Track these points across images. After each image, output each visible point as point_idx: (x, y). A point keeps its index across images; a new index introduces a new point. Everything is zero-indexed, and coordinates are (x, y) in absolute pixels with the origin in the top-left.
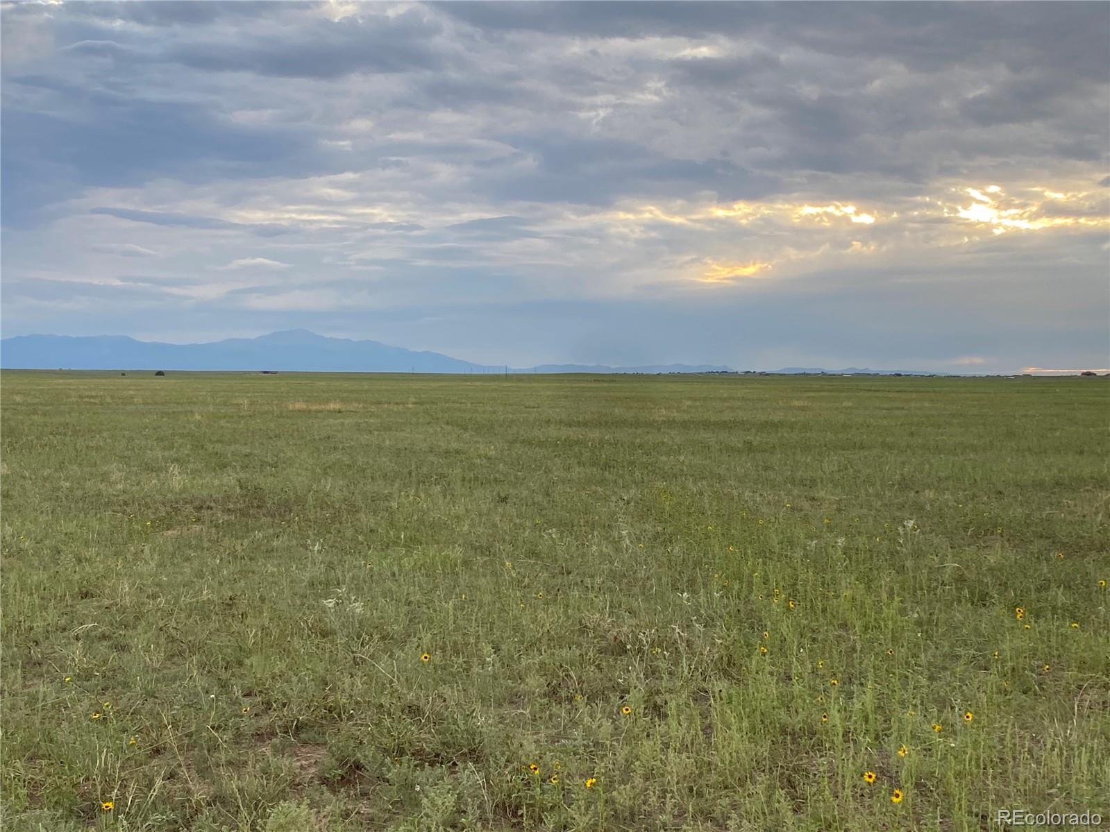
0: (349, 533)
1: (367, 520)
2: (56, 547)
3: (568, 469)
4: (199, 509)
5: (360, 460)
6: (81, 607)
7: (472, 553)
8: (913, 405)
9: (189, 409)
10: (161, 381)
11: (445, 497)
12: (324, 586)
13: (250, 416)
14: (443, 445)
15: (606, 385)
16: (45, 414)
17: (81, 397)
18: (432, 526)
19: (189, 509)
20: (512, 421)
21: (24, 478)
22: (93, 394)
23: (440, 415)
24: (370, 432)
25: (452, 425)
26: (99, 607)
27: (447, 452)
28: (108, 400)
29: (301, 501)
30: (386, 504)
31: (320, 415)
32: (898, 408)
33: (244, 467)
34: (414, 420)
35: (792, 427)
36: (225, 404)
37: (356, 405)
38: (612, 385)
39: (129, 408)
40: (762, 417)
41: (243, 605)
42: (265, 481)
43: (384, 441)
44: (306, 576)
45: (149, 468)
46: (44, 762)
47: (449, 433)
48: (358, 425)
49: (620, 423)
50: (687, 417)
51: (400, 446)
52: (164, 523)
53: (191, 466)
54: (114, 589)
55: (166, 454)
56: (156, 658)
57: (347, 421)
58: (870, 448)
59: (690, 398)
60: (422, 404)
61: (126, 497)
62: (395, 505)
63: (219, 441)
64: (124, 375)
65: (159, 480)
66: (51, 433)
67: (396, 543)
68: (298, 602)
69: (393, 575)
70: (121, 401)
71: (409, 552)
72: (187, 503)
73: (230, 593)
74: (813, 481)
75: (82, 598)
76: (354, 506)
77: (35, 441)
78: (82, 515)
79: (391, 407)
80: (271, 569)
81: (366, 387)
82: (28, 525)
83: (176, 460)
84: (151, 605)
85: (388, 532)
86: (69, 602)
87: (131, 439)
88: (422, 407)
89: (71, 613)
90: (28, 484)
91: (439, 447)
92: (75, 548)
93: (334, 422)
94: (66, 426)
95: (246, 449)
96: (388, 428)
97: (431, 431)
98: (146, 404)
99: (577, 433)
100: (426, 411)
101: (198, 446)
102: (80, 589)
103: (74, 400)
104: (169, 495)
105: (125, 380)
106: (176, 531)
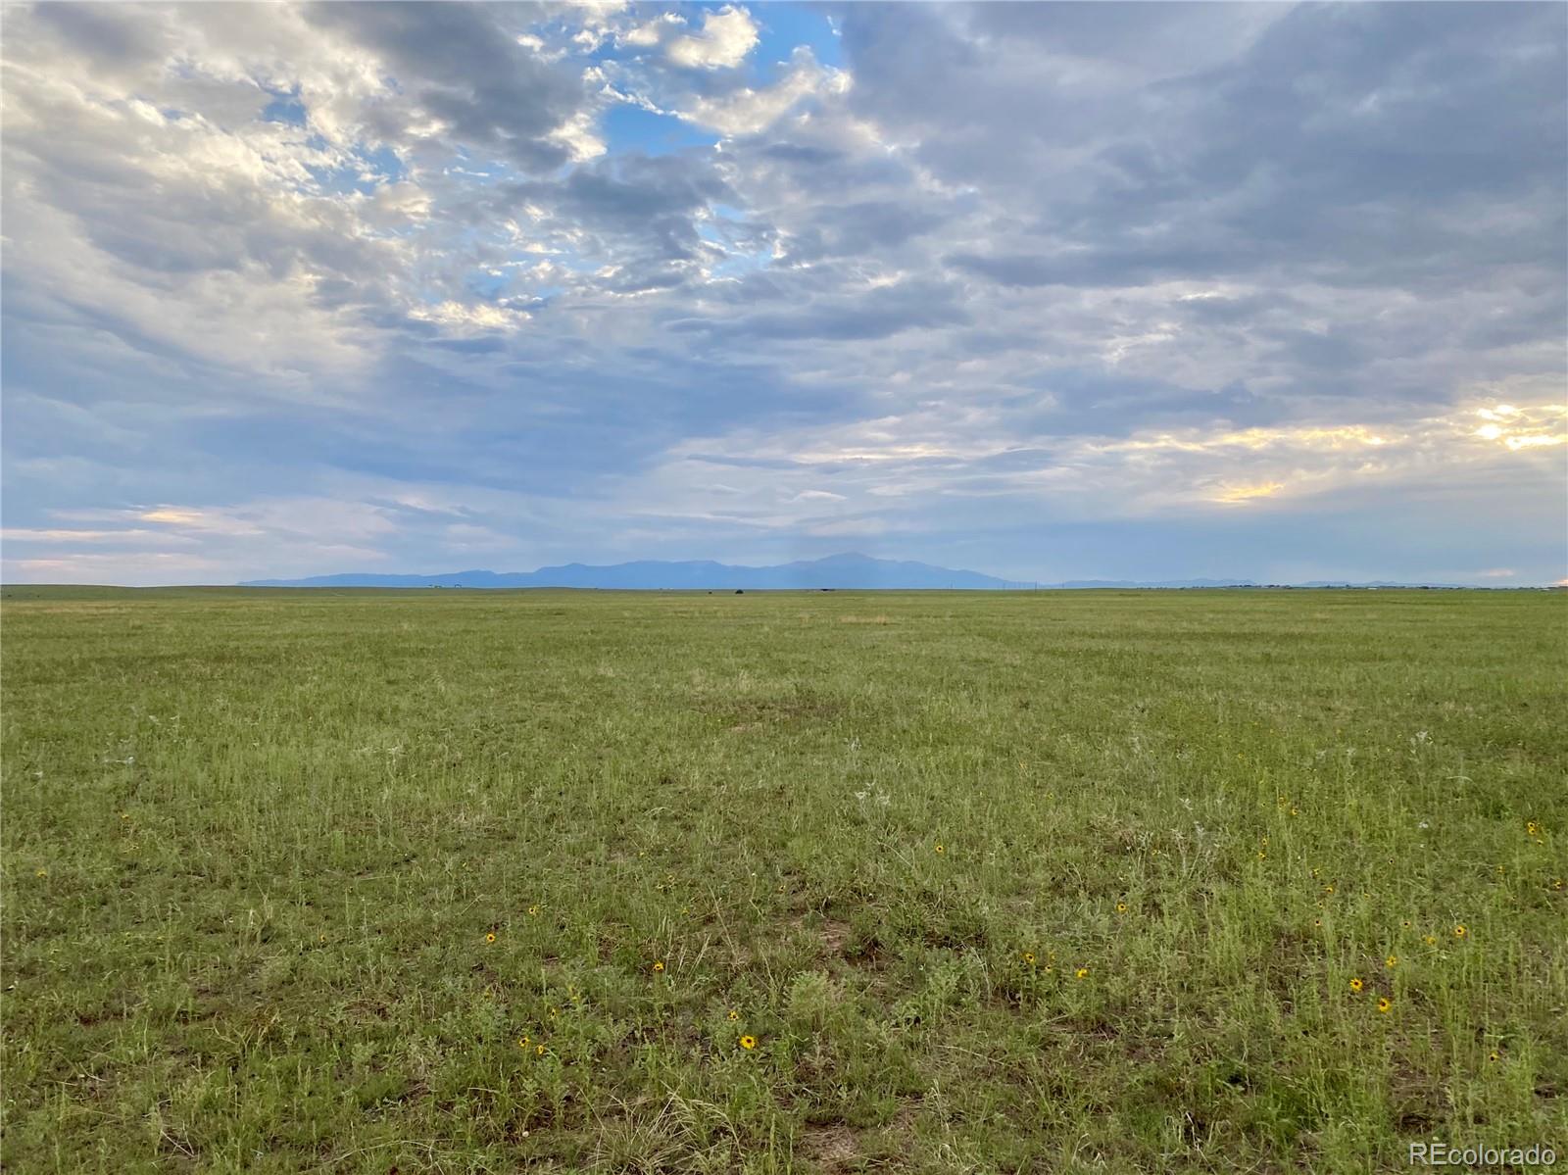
0: (885, 733)
1: (901, 721)
2: (645, 740)
3: (1087, 677)
4: (761, 708)
5: (899, 667)
6: (660, 791)
7: (990, 754)
8: (1439, 617)
9: (760, 621)
10: (740, 597)
11: (971, 701)
12: (859, 780)
13: (809, 628)
14: (974, 655)
15: (1130, 599)
16: (646, 626)
17: (675, 612)
18: (959, 726)
19: (754, 708)
20: (1039, 633)
21: (625, 680)
22: (685, 609)
23: (972, 627)
24: (910, 642)
25: (983, 636)
26: (675, 792)
27: (977, 661)
28: (697, 615)
29: (845, 703)
30: (919, 707)
31: (867, 626)
32: (1423, 621)
33: (801, 673)
34: (950, 632)
35: (1312, 639)
36: (790, 617)
37: (899, 618)
38: (1137, 598)
39: (713, 621)
40: (1281, 630)
41: (790, 793)
42: (818, 686)
43: (921, 649)
44: (844, 771)
45: (726, 673)
46: (617, 925)
47: (980, 644)
48: (899, 636)
49: (1141, 635)
50: (1207, 630)
51: (935, 655)
52: (732, 720)
53: (758, 671)
54: (687, 775)
55: (739, 660)
56: (716, 837)
57: (891, 632)
58: (1390, 660)
59: (1213, 611)
60: (957, 617)
61: (705, 697)
62: (926, 708)
63: (782, 649)
64: (710, 592)
65: (731, 683)
66: (650, 643)
67: (925, 743)
68: (837, 793)
69: (920, 771)
70: (706, 615)
71: (934, 753)
72: (751, 703)
73: (781, 783)
74: (1330, 692)
75: (662, 783)
76: (891, 708)
77: (636, 649)
78: (667, 713)
79: (930, 619)
80: (816, 762)
81: (910, 602)
82: (626, 721)
83: (747, 666)
84: (716, 790)
85: (919, 733)
86: (652, 786)
87: (713, 648)
88: (957, 620)
89: (651, 796)
90: (627, 686)
91: (970, 656)
92: (660, 740)
93: (880, 633)
94: (661, 636)
95: (804, 658)
96: (925, 639)
97: (963, 641)
98: (726, 618)
99: (1096, 645)
100: (961, 624)
101: (765, 654)
102: (660, 775)
103: (670, 614)
104: (738, 696)
105: (711, 598)
106: (741, 727)
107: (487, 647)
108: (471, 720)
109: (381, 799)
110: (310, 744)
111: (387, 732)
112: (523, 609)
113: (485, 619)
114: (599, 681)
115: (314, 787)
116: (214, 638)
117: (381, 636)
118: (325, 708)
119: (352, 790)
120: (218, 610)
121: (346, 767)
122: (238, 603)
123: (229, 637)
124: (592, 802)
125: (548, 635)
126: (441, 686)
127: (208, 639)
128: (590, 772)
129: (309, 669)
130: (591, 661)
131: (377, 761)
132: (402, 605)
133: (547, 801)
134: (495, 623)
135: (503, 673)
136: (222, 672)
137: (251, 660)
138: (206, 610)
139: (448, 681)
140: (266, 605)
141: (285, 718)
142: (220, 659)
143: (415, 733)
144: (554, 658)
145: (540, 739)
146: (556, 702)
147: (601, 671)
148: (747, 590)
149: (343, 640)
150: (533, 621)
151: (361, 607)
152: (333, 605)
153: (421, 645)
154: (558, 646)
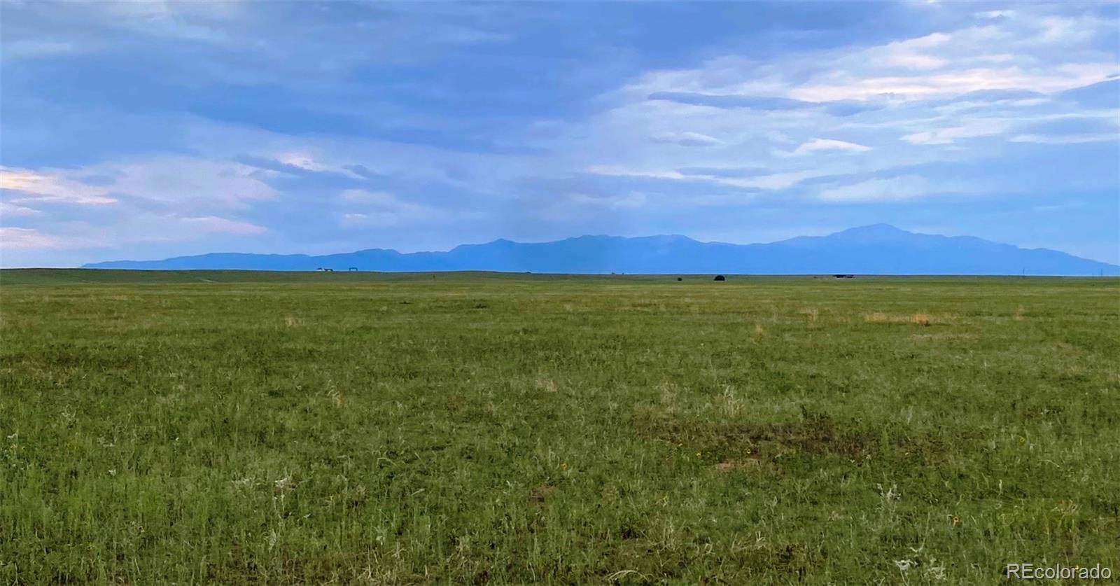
0: (933, 478)
1: (956, 462)
2: (600, 477)
4: (756, 439)
5: (951, 386)
6: (623, 546)
7: (1090, 511)
9: (750, 319)
10: (720, 286)
11: (1059, 436)
12: (898, 543)
13: (819, 329)
14: (1059, 368)
16: (595, 325)
17: (634, 306)
19: (745, 438)
21: (570, 397)
22: (647, 302)
23: (1057, 331)
24: (965, 351)
25: (1073, 343)
26: (643, 549)
27: (1064, 378)
28: (663, 309)
29: (874, 435)
30: (982, 443)
31: (903, 329)
33: (810, 391)
34: (1022, 337)
36: (791, 314)
37: (947, 316)
39: (684, 318)
41: (801, 557)
42: (832, 408)
43: (982, 362)
44: (877, 529)
45: (705, 390)
47: (1069, 355)
48: (949, 342)
51: (1003, 369)
52: (716, 455)
53: (749, 388)
54: (658, 529)
55: (722, 372)
57: (936, 337)
60: (1035, 315)
61: (677, 422)
62: (993, 444)
63: (782, 359)
64: (680, 279)
65: (713, 403)
66: (601, 347)
67: (991, 494)
68: (868, 560)
69: (987, 533)
70: (676, 309)
72: (742, 432)
73: (788, 543)
75: (624, 537)
76: (941, 444)
77: (584, 356)
78: (628, 442)
79: (993, 319)
80: (835, 516)
81: (963, 294)
82: (572, 451)
83: (733, 381)
84: (698, 550)
85: (983, 480)
86: (611, 541)
87: (685, 355)
88: (1034, 320)
89: (611, 554)
90: (573, 404)
91: (1054, 372)
92: (621, 478)
93: (921, 337)
94: (616, 338)
95: (813, 370)
96: (987, 347)
97: (1044, 350)
98: (703, 313)
100: (1039, 326)
101: (758, 364)
102: (622, 527)
103: (627, 308)
104: (723, 422)
105: (683, 286)
106: (729, 465)
107: (392, 349)
108: (374, 444)
109: (267, 545)
110: (177, 473)
111: (272, 458)
112: (437, 300)
113: (388, 312)
114: (536, 397)
115: (183, 527)
116: (56, 335)
117: (260, 333)
118: (194, 425)
119: (229, 534)
120: (59, 300)
121: (222, 503)
123: (74, 334)
124: (535, 558)
125: (469, 335)
126: (336, 399)
127: (49, 335)
128: (530, 519)
129: (173, 375)
130: (525, 370)
131: (262, 497)
132: (285, 294)
133: (476, 555)
134: (401, 319)
135: (412, 383)
136: (67, 378)
137: (102, 364)
138: (47, 299)
139: (345, 392)
140: (115, 293)
141: (146, 439)
142: (64, 361)
143: (307, 462)
144: (476, 365)
145: (464, 472)
146: (482, 424)
147: (539, 384)
148: (732, 277)
149: (213, 339)
150: (448, 316)
151: (235, 296)
152: (200, 293)
153: (310, 346)
154: (482, 350)
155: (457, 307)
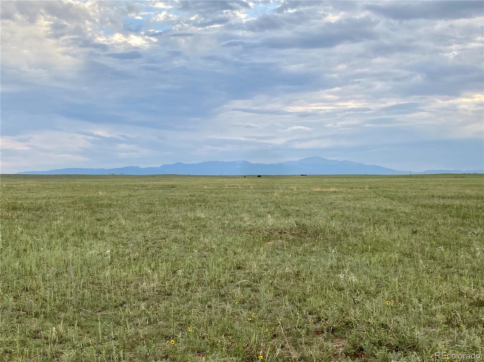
0: (345, 245)
1: (352, 240)
2: (225, 248)
3: (445, 218)
4: (281, 233)
5: (347, 213)
6: (237, 272)
7: (402, 257)
9: (272, 191)
10: (260, 179)
11: (387, 230)
12: (337, 269)
13: (298, 194)
14: (384, 207)
15: (460, 179)
16: (216, 193)
17: (229, 186)
18: (383, 243)
19: (277, 233)
20: (415, 196)
21: (211, 219)
22: (234, 185)
23: (381, 193)
24: (350, 201)
25: (387, 198)
26: (245, 273)
27: (386, 210)
28: (240, 187)
29: (322, 231)
30: (360, 233)
31: (326, 193)
33: (297, 216)
34: (369, 196)
36: (287, 189)
37: (342, 189)
38: (463, 179)
39: (248, 191)
42: (306, 222)
43: (356, 205)
44: (329, 264)
45: (259, 216)
47: (386, 202)
48: (344, 198)
49: (469, 197)
51: (364, 207)
52: (267, 239)
53: (275, 215)
54: (250, 266)
55: (265, 210)
56: (270, 296)
57: (339, 196)
60: (372, 188)
61: (251, 228)
62: (364, 234)
63: (286, 205)
64: (245, 177)
65: (263, 221)
66: (220, 201)
67: (367, 251)
68: (327, 275)
69: (367, 265)
70: (245, 188)
71: (374, 255)
72: (275, 231)
73: (297, 270)
75: (238, 269)
76: (346, 234)
77: (213, 204)
78: (234, 235)
79: (358, 190)
80: (313, 260)
81: (346, 181)
82: (214, 239)
83: (269, 213)
84: (265, 273)
85: (362, 246)
86: (233, 271)
87: (251, 204)
88: (372, 190)
89: (234, 276)
90: (212, 221)
92: (233, 248)
93: (334, 196)
94: (224, 198)
95: (297, 208)
96: (357, 200)
97: (377, 200)
99: (448, 202)
100: (374, 192)
101: (278, 206)
102: (237, 265)
103: (227, 187)
104: (268, 227)
105: (246, 179)
106: (272, 243)
107: (141, 203)
108: (139, 237)
110: (65, 249)
111: (101, 243)
112: (155, 185)
114: (198, 219)
115: (71, 269)
116: (9, 199)
117: (89, 198)
119: (89, 271)
120: (9, 186)
122: (19, 182)
125: (170, 198)
126: (123, 222)
127: (7, 199)
128: (203, 264)
129: (58, 213)
130: (193, 210)
131: (100, 257)
132: (97, 183)
134: (143, 192)
135: (150, 215)
136: (16, 215)
137: (29, 209)
138: (4, 186)
139: (126, 219)
141: (52, 237)
142: (14, 209)
143: (115, 244)
144: (174, 209)
145: (175, 247)
146: (179, 230)
147: (198, 215)
148: (263, 176)
149: (71, 200)
150: (161, 191)
151: (77, 184)
152: (64, 183)
153: (110, 202)
154: (176, 203)
155: (163, 187)
